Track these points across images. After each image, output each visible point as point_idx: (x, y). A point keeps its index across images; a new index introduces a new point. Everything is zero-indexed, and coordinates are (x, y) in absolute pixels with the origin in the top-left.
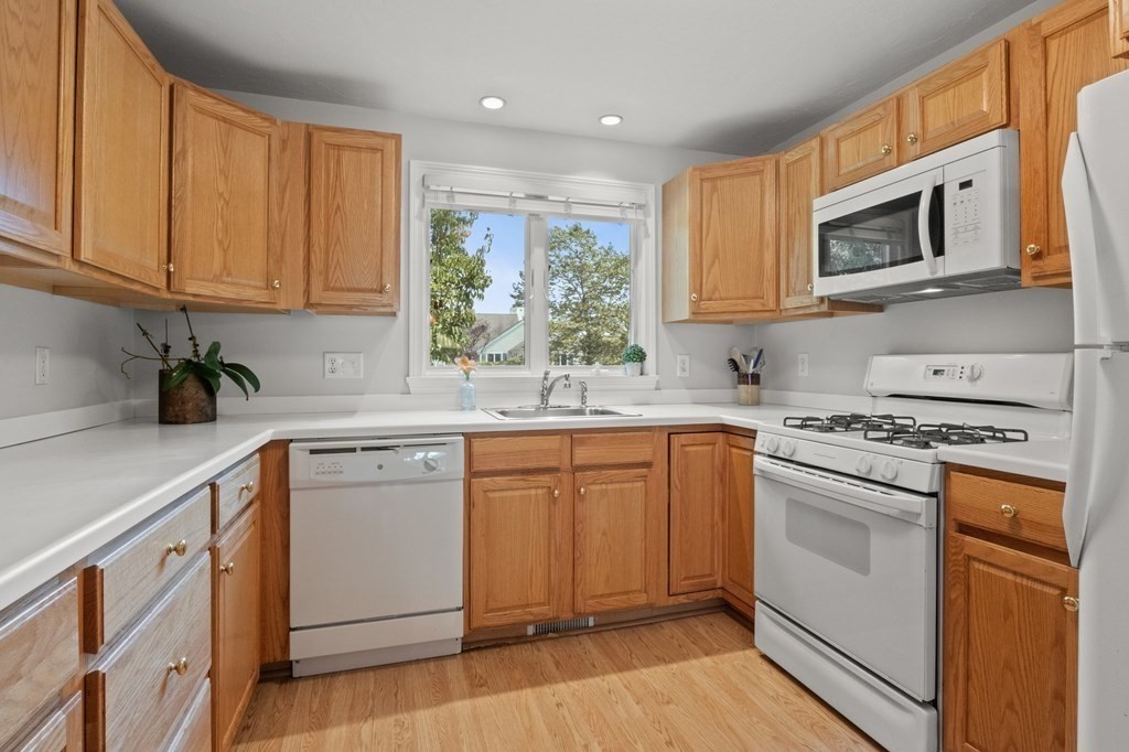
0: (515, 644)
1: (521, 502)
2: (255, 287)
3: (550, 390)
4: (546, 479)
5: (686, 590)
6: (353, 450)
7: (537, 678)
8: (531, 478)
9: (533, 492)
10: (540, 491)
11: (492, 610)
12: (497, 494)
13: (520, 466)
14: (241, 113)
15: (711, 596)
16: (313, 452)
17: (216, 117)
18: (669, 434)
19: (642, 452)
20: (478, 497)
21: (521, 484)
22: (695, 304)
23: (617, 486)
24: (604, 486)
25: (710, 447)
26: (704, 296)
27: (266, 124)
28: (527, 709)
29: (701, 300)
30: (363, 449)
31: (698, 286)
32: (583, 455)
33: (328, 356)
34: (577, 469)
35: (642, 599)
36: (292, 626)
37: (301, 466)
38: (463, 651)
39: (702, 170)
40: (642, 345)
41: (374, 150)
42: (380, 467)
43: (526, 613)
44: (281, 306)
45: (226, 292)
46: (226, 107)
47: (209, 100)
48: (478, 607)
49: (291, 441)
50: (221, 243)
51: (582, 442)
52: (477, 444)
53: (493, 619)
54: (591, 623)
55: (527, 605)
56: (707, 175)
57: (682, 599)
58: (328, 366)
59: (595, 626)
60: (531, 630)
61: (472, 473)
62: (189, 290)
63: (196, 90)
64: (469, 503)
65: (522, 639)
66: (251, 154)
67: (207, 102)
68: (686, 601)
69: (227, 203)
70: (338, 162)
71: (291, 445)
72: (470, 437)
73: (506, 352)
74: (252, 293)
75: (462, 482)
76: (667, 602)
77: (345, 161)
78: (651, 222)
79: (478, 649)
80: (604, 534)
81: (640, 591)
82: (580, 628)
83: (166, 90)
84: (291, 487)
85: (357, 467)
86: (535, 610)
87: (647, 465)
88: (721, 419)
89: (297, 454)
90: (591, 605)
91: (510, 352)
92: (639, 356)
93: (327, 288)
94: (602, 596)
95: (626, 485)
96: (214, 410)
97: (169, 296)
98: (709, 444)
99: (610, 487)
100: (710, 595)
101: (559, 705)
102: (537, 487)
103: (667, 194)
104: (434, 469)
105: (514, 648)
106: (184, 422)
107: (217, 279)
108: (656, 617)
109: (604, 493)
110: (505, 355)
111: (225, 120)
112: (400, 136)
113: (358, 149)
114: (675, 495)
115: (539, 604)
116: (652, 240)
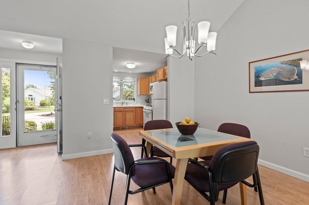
0: (119, 129)
1: (120, 115)
3: (123, 103)
4: (122, 112)
12: (117, 114)
13: (119, 111)
18: (136, 108)
19: (133, 110)
20: (115, 114)
21: (119, 113)
22: (140, 93)
31: (140, 91)
32: (126, 110)
34: (125, 111)
35: (133, 125)
39: (141, 78)
40: (135, 98)
48: (115, 125)
51: (126, 108)
52: (115, 108)
53: (116, 126)
55: (120, 125)
57: (137, 125)
59: (128, 128)
60: (121, 128)
61: (114, 111)
73: (116, 97)
76: (135, 125)
78: (136, 83)
79: (115, 130)
80: (128, 118)
82: (126, 128)
87: (133, 111)
90: (127, 125)
91: (117, 97)
92: (134, 99)
95: (131, 113)
100: (140, 125)
103: (138, 79)
108: (135, 128)
109: (128, 114)
110: (116, 98)
114: (136, 114)
116: (136, 85)
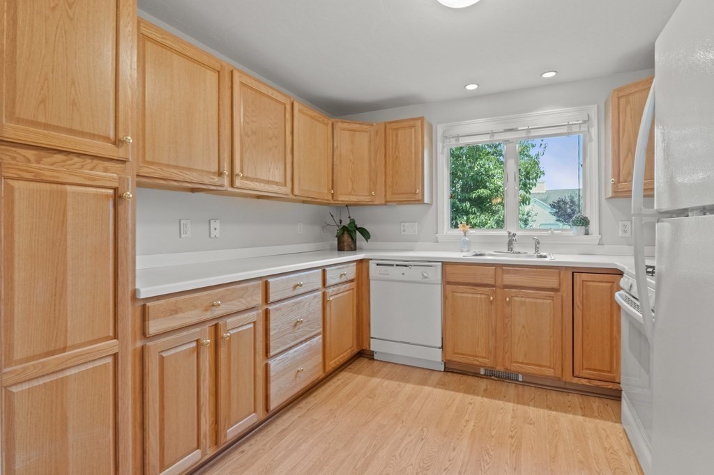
0: (473, 376)
1: (472, 301)
2: (365, 196)
4: (485, 290)
5: (588, 376)
6: (392, 265)
7: (470, 391)
8: (477, 288)
9: (479, 296)
10: (483, 296)
11: (455, 353)
12: (459, 294)
13: (471, 281)
14: (358, 125)
15: (610, 387)
16: (377, 265)
17: (348, 130)
18: (573, 273)
19: (553, 282)
20: (449, 295)
21: (473, 291)
22: (615, 186)
23: (533, 300)
24: (523, 299)
25: (609, 284)
26: (621, 180)
27: (369, 127)
28: (454, 400)
29: (619, 182)
30: (397, 265)
31: (616, 173)
32: (509, 279)
33: (402, 224)
34: (505, 287)
36: (372, 336)
37: (374, 270)
38: (445, 371)
39: (619, 90)
41: (411, 127)
42: (403, 274)
43: (475, 360)
44: (376, 203)
45: (353, 199)
46: (353, 125)
47: (346, 124)
48: (449, 349)
49: (371, 259)
50: (351, 179)
51: (509, 272)
52: (449, 268)
53: (456, 358)
54: (520, 379)
55: (476, 356)
56: (623, 94)
57: (585, 382)
58: (402, 227)
59: (523, 382)
60: (482, 372)
61: (446, 282)
62: (340, 199)
63: (342, 122)
64: (445, 297)
65: (477, 375)
66: (363, 140)
67: (345, 126)
68: (588, 384)
69: (353, 163)
70: (397, 136)
71: (371, 261)
72: (445, 264)
74: (364, 198)
75: (440, 286)
76: (572, 380)
77: (399, 135)
78: (594, 130)
79: (452, 372)
80: (523, 327)
81: (550, 367)
82: (513, 380)
83: (330, 126)
84: (371, 278)
85: (395, 272)
86: (480, 359)
87: (556, 290)
88: (616, 265)
89: (372, 265)
90: (518, 367)
92: (584, 222)
93: (393, 194)
94: (522, 363)
95: (539, 301)
96: (355, 246)
97: (333, 202)
98: (609, 282)
99: (527, 300)
101: (470, 403)
102: (481, 294)
104: (427, 278)
105: (470, 377)
106: (344, 250)
107: (350, 194)
108: (567, 389)
109: (523, 303)
111: (352, 130)
112: (423, 117)
113: (404, 128)
114: (578, 312)
115: (483, 357)
116: (595, 143)
